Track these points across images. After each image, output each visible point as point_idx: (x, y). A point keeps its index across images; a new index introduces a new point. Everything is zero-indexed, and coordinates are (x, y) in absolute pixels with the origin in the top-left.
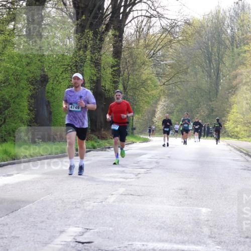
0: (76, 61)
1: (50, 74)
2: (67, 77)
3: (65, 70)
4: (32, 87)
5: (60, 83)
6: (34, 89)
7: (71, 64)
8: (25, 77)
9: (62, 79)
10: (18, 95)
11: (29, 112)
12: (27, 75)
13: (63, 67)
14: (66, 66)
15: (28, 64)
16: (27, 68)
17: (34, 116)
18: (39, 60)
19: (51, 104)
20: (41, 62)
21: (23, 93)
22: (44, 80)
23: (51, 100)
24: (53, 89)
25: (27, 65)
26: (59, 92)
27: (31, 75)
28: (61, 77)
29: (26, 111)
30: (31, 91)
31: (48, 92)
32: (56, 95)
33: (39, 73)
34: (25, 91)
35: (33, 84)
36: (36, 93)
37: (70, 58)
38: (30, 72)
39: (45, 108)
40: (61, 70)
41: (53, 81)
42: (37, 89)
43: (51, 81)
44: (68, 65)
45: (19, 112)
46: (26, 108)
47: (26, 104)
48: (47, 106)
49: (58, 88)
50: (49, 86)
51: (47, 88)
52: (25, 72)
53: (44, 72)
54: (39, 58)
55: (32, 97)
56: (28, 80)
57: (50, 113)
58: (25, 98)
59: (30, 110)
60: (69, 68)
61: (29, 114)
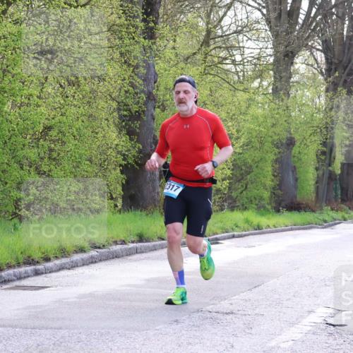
0: (327, 123)
1: (297, 137)
2: (315, 140)
3: (314, 133)
4: (277, 151)
5: (308, 146)
6: (279, 153)
7: (320, 126)
8: (270, 139)
9: (310, 142)
10: (261, 159)
11: (273, 178)
12: (271, 137)
13: (312, 128)
14: (315, 128)
15: (273, 125)
16: (273, 129)
17: (278, 183)
18: (285, 121)
19: (297, 170)
20: (288, 123)
21: (267, 157)
22: (291, 143)
23: (297, 165)
24: (300, 153)
25: (272, 127)
26: (306, 157)
27: (276, 138)
28: (309, 140)
29: (270, 177)
30: (275, 154)
31: (294, 157)
32: (303, 160)
33: (285, 135)
34: (269, 155)
35: (278, 148)
36: (282, 157)
37: (320, 119)
38: (275, 133)
39: (291, 173)
40: (310, 132)
41: (301, 144)
42: (283, 153)
43: (298, 144)
44: (318, 127)
45: (262, 178)
46: (270, 173)
47: (270, 169)
48: (293, 172)
49: (306, 151)
50: (295, 150)
51: (293, 151)
52: (270, 134)
53: (290, 134)
54: (286, 119)
55: (276, 161)
56: (272, 143)
57: (296, 180)
58: (269, 162)
59: (274, 175)
60: (319, 130)
61: (273, 181)
